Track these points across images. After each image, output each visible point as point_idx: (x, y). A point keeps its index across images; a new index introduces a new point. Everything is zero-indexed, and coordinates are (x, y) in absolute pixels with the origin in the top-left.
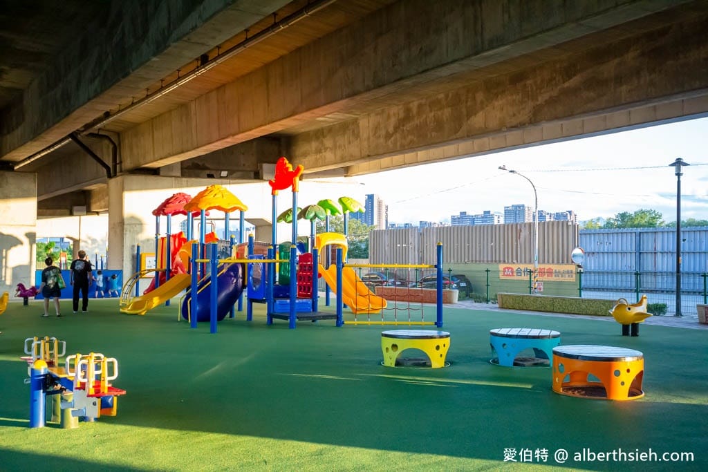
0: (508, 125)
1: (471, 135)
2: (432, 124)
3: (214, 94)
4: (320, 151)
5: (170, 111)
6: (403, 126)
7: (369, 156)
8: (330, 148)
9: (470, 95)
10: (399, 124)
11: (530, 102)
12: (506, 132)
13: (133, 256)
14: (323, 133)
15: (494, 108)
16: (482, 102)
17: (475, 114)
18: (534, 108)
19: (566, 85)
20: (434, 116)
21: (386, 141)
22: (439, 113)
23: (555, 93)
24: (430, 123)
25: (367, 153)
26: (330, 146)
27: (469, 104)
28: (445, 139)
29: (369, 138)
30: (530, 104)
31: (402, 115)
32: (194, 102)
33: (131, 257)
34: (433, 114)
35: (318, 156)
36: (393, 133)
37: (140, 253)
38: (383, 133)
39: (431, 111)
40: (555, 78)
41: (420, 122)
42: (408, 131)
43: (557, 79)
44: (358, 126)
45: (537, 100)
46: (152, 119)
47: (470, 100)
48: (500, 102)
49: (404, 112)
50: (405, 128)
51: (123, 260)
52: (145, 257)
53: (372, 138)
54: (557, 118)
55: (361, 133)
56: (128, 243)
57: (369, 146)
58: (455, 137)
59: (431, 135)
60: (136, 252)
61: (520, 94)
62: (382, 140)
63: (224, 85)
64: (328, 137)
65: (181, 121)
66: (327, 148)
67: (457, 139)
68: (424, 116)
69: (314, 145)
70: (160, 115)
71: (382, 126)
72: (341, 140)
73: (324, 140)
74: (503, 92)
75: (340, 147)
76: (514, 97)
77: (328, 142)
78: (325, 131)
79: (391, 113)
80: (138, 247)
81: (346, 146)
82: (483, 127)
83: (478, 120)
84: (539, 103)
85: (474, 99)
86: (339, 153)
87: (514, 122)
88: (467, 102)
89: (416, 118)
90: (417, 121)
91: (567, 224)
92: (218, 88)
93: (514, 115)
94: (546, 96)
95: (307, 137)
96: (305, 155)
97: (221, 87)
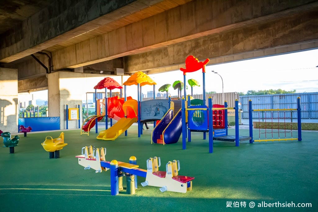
0: (258, 48)
1: (235, 53)
2: (212, 49)
3: (124, 29)
4: (145, 62)
5: (89, 40)
6: (195, 50)
7: (174, 64)
8: (151, 61)
9: (235, 35)
10: (192, 49)
11: (271, 37)
12: (256, 51)
13: (64, 110)
14: (147, 54)
15: (249, 40)
16: (242, 38)
17: (238, 43)
18: (274, 40)
19: (294, 29)
20: (213, 45)
21: (184, 57)
22: (216, 44)
23: (287, 32)
24: (211, 48)
25: (173, 63)
26: (151, 60)
27: (234, 39)
28: (220, 55)
29: (174, 56)
30: (272, 38)
31: (193, 45)
32: (107, 34)
33: (63, 110)
34: (212, 44)
35: (144, 65)
36: (188, 53)
37: (68, 108)
38: (183, 53)
39: (211, 43)
40: (287, 26)
41: (205, 48)
42: (198, 52)
43: (288, 26)
44: (168, 51)
45: (276, 36)
46: (75, 44)
47: (234, 37)
48: (253, 38)
49: (195, 44)
50: (195, 51)
51: (60, 112)
52: (71, 110)
53: (175, 56)
54: (287, 44)
55: (169, 54)
56: (62, 104)
57: (174, 60)
58: (226, 54)
59: (212, 54)
60: (66, 108)
61: (266, 34)
62: (182, 57)
63: (131, 24)
64: (149, 56)
65: (97, 44)
66: (149, 61)
67: (226, 55)
68: (207, 46)
69: (141, 60)
70: (82, 42)
71: (182, 50)
72: (157, 57)
73: (147, 57)
74: (255, 33)
75: (157, 60)
76: (262, 35)
77: (150, 58)
78: (148, 54)
79: (187, 45)
80: (67, 106)
81: (160, 60)
82: (243, 49)
83: (240, 46)
84: (276, 38)
85: (237, 36)
86: (156, 63)
87: (262, 46)
88: (233, 38)
89: (202, 46)
90: (203, 48)
91: (234, 94)
92: (126, 26)
93: (262, 43)
94: (281, 34)
95: (137, 56)
96: (136, 64)
97: (129, 25)
